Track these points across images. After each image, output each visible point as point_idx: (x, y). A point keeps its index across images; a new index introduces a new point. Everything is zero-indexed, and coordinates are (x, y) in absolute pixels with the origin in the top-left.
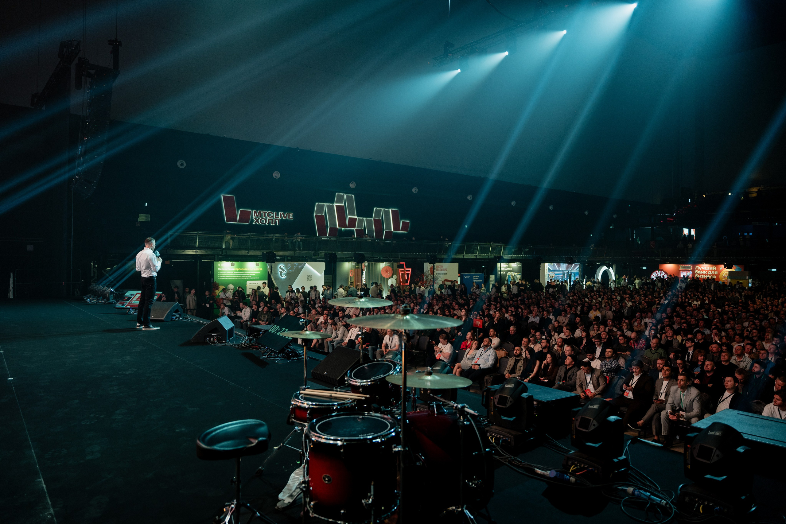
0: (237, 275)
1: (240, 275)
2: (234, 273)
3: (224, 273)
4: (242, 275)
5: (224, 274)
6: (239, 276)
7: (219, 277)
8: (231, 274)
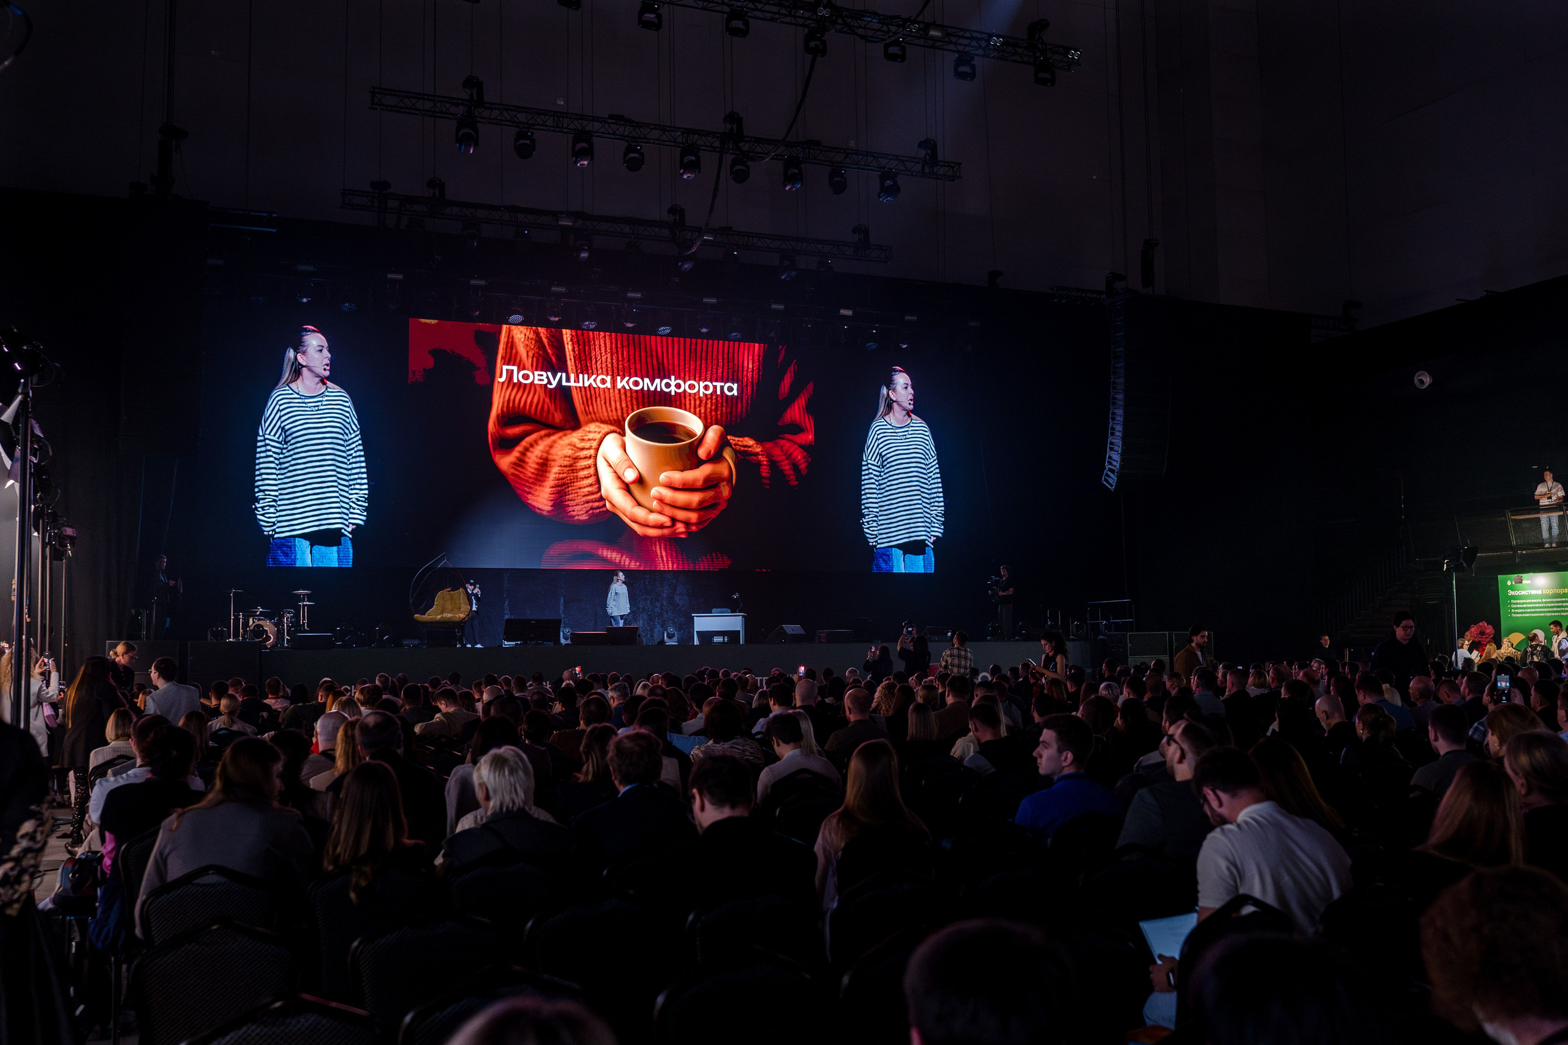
0: (1550, 605)
1: (1558, 607)
2: (1544, 600)
3: (1521, 601)
4: (1562, 607)
5: (1520, 604)
6: (1555, 609)
7: (1511, 613)
8: (1539, 603)
